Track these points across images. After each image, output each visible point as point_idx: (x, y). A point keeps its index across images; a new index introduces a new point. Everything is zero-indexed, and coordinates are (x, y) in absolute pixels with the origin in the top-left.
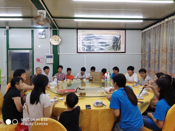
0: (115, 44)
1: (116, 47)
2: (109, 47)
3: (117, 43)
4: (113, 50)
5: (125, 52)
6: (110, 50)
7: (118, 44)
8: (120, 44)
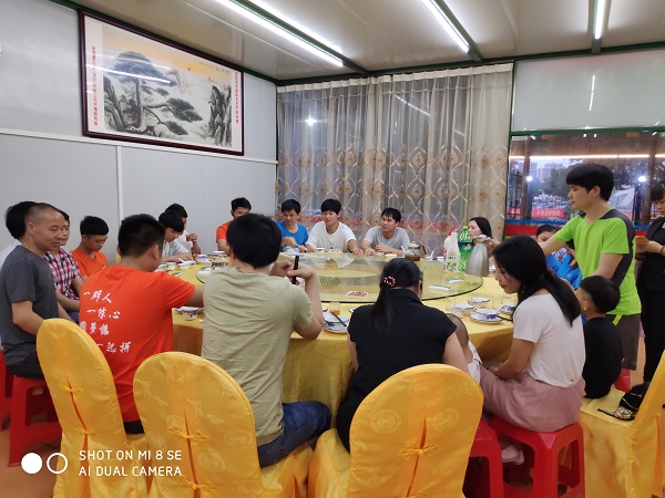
0: (218, 119)
1: (219, 128)
2: (202, 128)
3: (222, 117)
4: (213, 140)
5: (242, 154)
6: (204, 137)
7: (226, 121)
8: (230, 121)
